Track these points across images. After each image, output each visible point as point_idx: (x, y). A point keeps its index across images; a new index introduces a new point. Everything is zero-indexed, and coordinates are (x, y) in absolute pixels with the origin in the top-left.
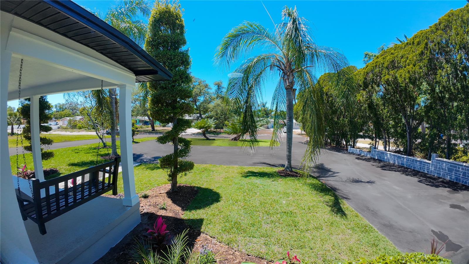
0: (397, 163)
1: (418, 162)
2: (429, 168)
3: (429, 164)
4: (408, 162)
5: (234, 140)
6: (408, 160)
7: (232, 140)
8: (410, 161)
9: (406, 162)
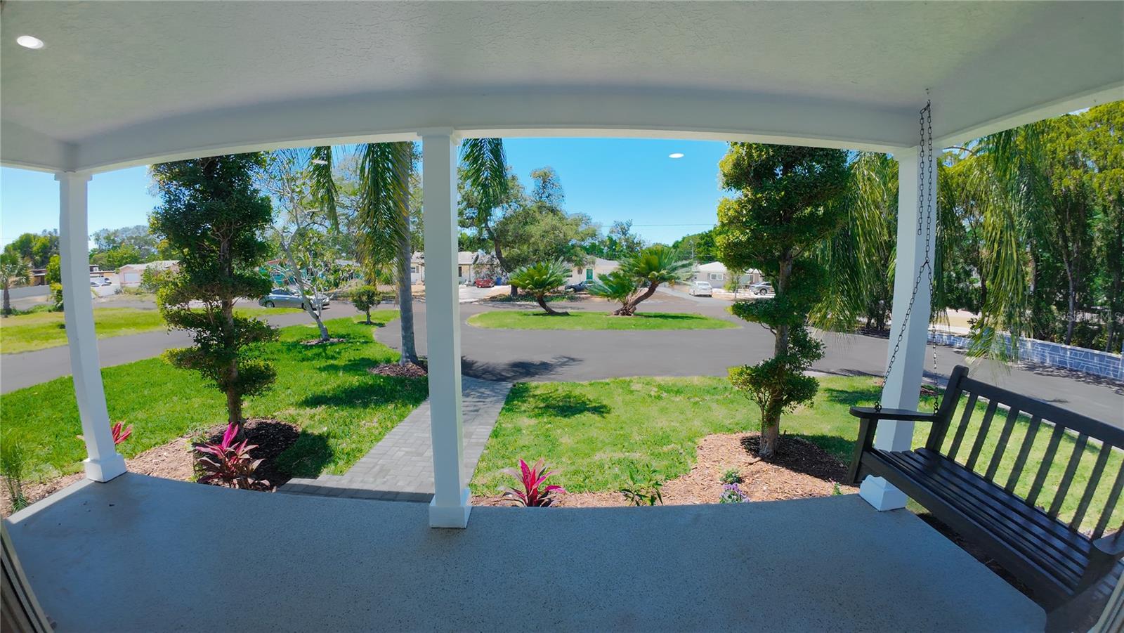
0: (1050, 361)
1: (1095, 358)
2: (1118, 368)
3: (1118, 359)
4: (1075, 359)
5: (623, 314)
6: (1076, 354)
7: (618, 314)
8: (1081, 355)
9: (1070, 358)
